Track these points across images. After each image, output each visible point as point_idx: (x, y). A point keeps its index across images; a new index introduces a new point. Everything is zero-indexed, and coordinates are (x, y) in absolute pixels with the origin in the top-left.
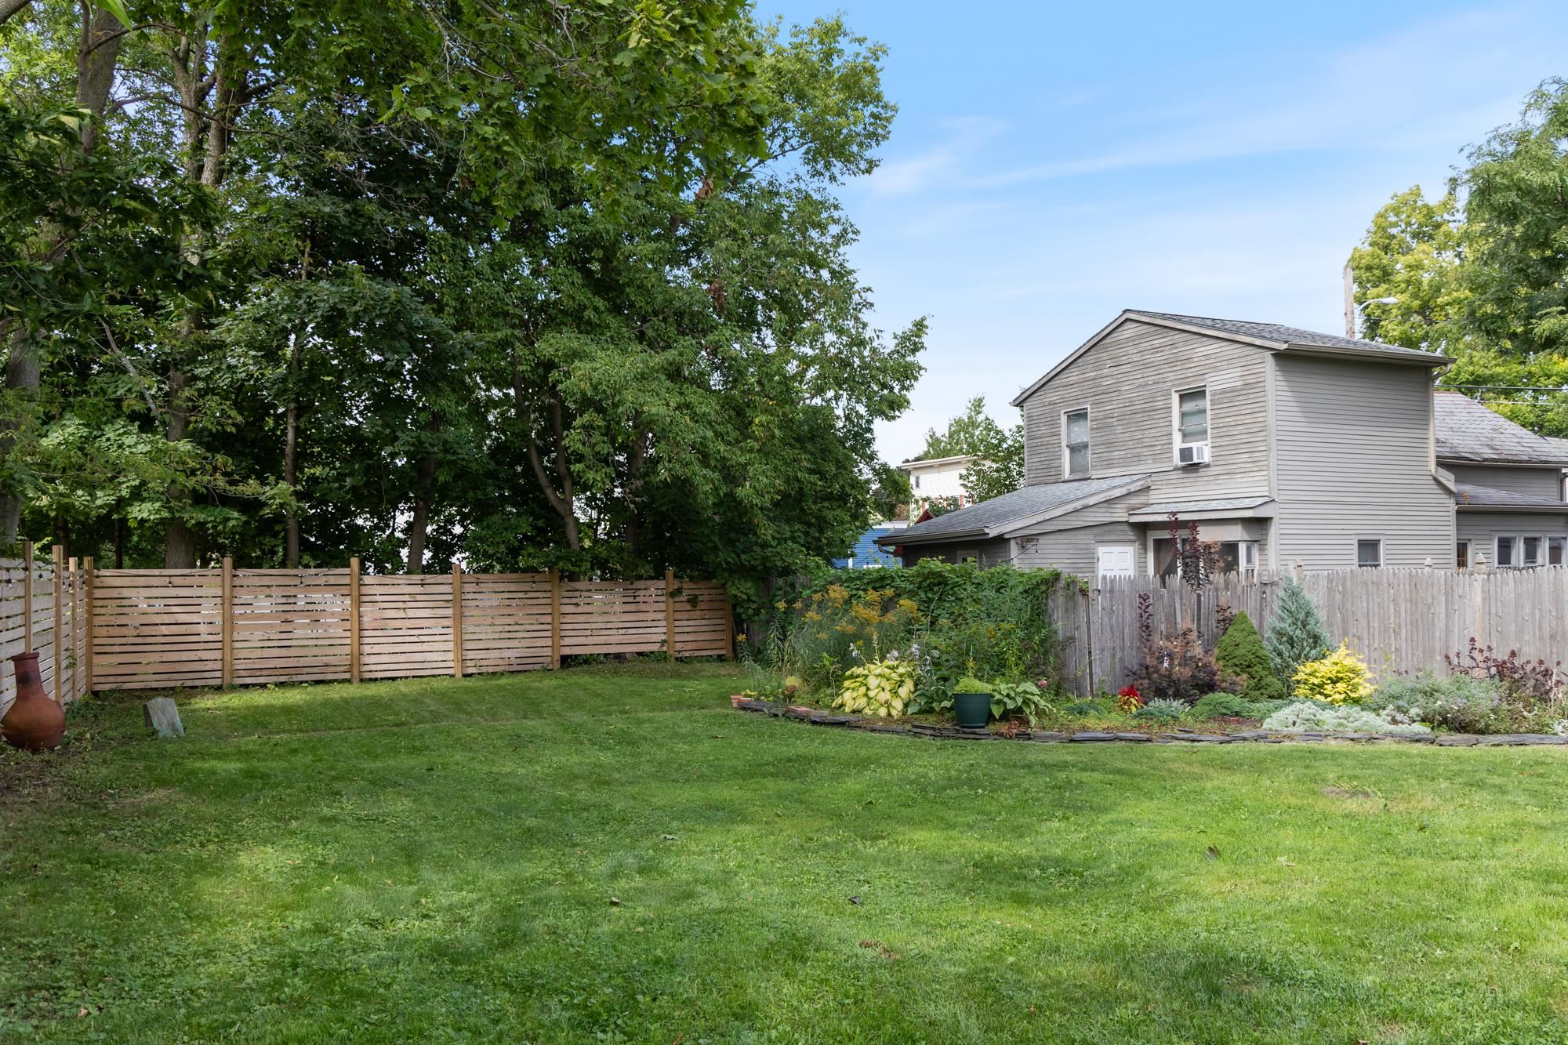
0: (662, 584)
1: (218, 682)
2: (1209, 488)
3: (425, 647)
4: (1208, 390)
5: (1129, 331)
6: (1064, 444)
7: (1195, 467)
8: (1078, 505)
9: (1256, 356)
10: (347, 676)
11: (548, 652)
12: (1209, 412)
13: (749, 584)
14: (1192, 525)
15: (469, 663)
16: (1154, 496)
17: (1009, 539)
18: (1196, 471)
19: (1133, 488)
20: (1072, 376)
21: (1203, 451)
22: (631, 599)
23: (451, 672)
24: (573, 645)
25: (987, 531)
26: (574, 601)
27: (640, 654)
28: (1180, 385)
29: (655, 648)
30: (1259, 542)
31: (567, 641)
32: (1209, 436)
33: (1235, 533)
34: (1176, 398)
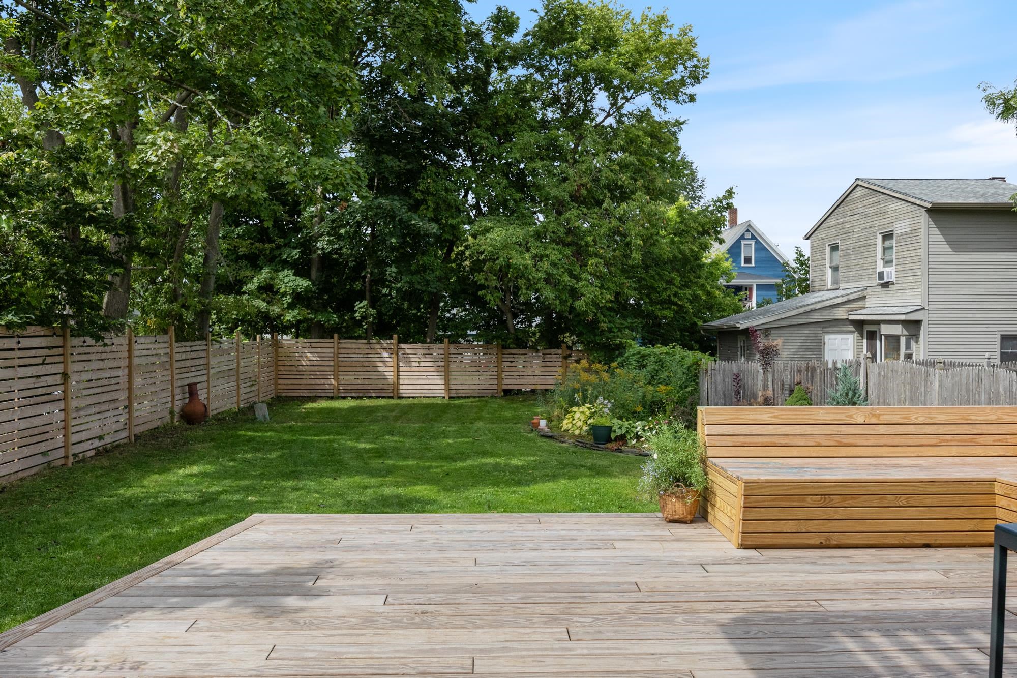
0: (560, 351)
1: (332, 395)
2: (894, 298)
3: (430, 382)
4: (895, 233)
5: (859, 192)
6: (828, 265)
7: (886, 285)
9: (918, 211)
10: (391, 395)
11: (495, 387)
12: (895, 248)
14: (878, 323)
15: (452, 391)
16: (868, 303)
17: (757, 330)
18: (888, 287)
19: (851, 297)
20: (831, 222)
21: (891, 273)
22: (542, 360)
23: (443, 395)
24: (510, 383)
26: (510, 360)
28: (881, 229)
30: (914, 338)
31: (506, 381)
32: (894, 263)
33: (897, 330)
34: (880, 238)
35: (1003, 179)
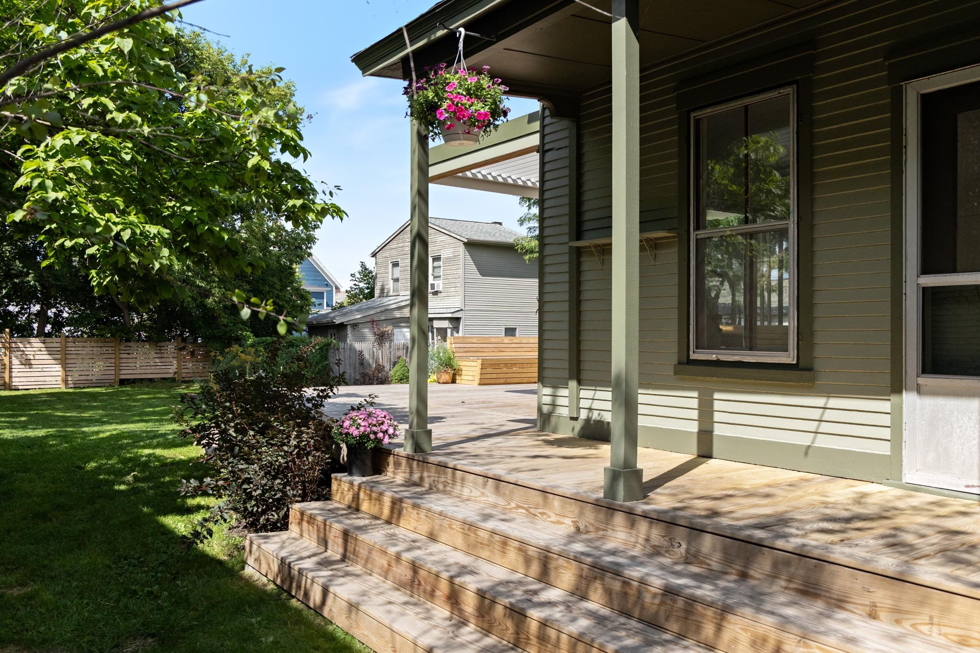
0: (175, 344)
2: (441, 302)
3: (45, 374)
4: (442, 257)
6: (390, 277)
8: (383, 309)
9: (458, 243)
11: (113, 377)
12: (442, 267)
13: (218, 345)
14: (432, 319)
15: (70, 382)
17: (347, 325)
18: (437, 294)
20: (393, 245)
21: (439, 284)
22: (158, 351)
23: (60, 386)
24: (126, 374)
25: (334, 321)
26: (127, 352)
27: (162, 378)
28: (433, 253)
29: (171, 376)
30: (456, 329)
31: (123, 372)
32: (442, 278)
33: (445, 324)
34: (430, 259)
35: (500, 224)
